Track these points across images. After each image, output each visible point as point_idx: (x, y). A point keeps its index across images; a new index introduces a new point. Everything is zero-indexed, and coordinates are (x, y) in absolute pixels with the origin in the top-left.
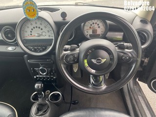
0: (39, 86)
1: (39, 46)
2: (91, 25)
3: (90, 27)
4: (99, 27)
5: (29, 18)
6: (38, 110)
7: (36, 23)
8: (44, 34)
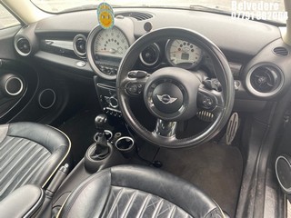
0: (99, 120)
1: (111, 67)
2: (181, 46)
3: (179, 49)
4: (192, 51)
5: (103, 26)
6: (96, 152)
7: (112, 35)
8: (120, 50)
